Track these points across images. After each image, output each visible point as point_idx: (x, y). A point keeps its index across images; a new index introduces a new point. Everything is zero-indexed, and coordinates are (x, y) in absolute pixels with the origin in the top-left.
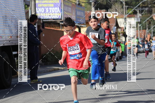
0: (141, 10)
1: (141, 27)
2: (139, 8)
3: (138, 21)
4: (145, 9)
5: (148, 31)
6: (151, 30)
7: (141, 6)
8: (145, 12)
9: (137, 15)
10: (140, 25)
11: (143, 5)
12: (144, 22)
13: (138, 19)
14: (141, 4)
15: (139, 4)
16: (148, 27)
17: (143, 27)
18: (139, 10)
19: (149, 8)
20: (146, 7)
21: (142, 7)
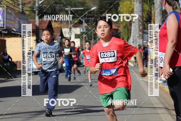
0: (87, 20)
1: (87, 37)
2: (85, 18)
3: (83, 31)
4: (91, 19)
5: (94, 42)
6: (97, 40)
7: (87, 15)
8: (91, 22)
9: (83, 25)
10: (86, 36)
11: (90, 15)
12: (90, 32)
13: (83, 29)
14: (87, 14)
15: (84, 13)
16: (93, 37)
17: (88, 38)
18: (85, 20)
19: (95, 18)
20: (92, 17)
21: (88, 17)
